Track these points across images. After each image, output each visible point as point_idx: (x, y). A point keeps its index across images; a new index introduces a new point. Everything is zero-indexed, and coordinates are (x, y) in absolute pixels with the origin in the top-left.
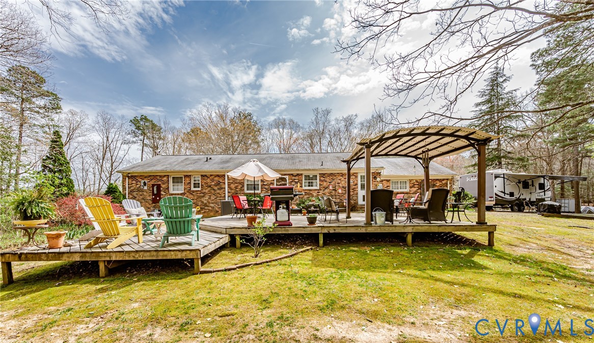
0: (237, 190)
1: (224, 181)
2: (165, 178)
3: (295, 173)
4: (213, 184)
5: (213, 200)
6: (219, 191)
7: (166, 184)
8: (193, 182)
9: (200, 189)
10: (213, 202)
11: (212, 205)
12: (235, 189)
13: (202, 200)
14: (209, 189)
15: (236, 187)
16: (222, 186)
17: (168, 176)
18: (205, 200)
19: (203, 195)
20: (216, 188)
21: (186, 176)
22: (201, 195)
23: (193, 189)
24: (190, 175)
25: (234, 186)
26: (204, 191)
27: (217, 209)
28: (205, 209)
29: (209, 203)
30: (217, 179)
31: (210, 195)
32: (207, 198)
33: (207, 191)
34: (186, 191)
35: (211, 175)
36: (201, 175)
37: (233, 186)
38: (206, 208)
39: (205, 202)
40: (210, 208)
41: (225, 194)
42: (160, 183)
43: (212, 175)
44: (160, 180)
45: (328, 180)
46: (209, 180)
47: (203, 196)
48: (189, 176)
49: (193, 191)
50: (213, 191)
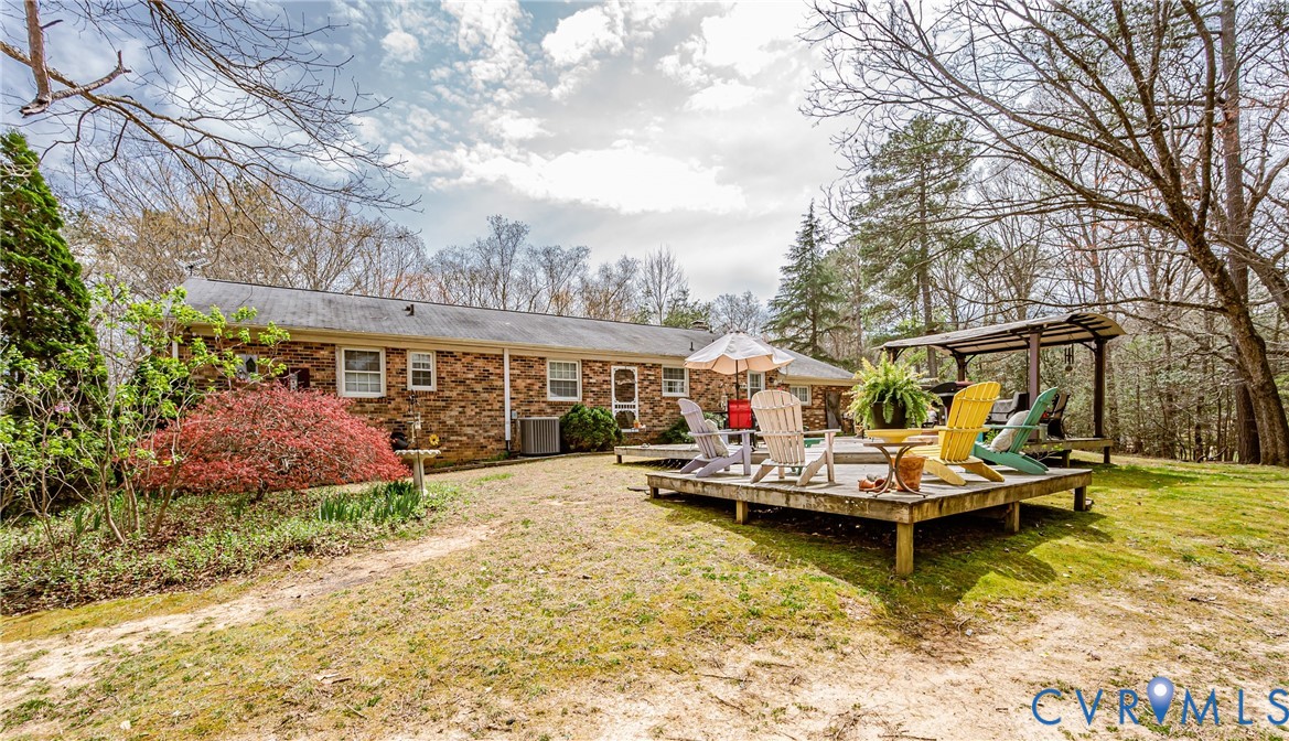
0: (531, 393)
1: (498, 371)
2: (324, 353)
3: (649, 362)
4: (471, 376)
5: (471, 418)
6: (486, 395)
7: (329, 372)
8: (410, 369)
9: (433, 387)
10: (471, 422)
11: (469, 431)
12: (525, 390)
13: (442, 416)
14: (461, 388)
15: (529, 388)
16: (495, 383)
17: (333, 345)
18: (449, 417)
19: (444, 404)
20: (478, 387)
21: (390, 352)
22: (438, 404)
23: (411, 387)
24: (405, 350)
25: (524, 384)
26: (447, 393)
27: (482, 441)
28: (449, 441)
29: (462, 425)
30: (480, 363)
31: (463, 404)
32: (454, 413)
33: (454, 394)
34: (393, 393)
35: (465, 354)
36: (438, 352)
37: (521, 384)
38: (452, 438)
39: (450, 422)
40: (464, 438)
41: (503, 402)
42: (307, 366)
43: (468, 354)
44: (306, 358)
45: (703, 380)
46: (459, 367)
47: (444, 408)
48: (402, 352)
49: (417, 395)
50: (471, 395)
